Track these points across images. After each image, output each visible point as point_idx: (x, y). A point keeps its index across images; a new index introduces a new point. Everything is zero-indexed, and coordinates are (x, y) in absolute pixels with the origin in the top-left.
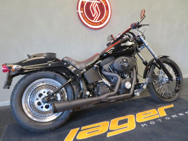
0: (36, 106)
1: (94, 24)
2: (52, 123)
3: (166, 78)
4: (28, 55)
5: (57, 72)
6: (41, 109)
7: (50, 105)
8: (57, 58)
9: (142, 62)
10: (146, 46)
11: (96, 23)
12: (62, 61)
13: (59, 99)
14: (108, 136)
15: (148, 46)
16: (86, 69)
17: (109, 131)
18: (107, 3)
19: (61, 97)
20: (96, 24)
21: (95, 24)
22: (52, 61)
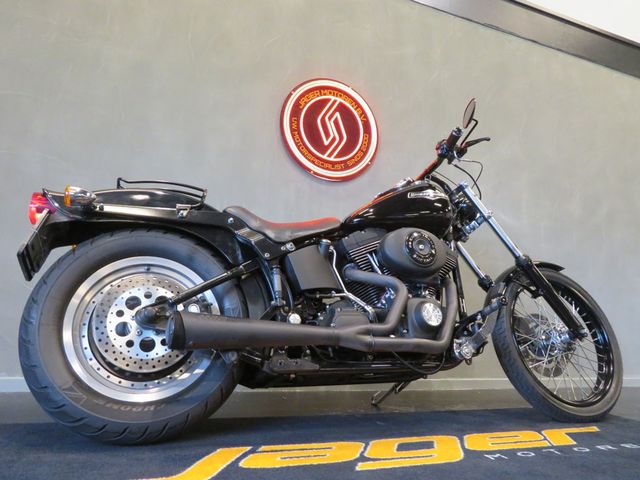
0: (110, 334)
1: (326, 165)
2: (152, 408)
3: (561, 333)
6: (124, 350)
7: (158, 339)
9: (476, 280)
10: (486, 220)
11: (333, 164)
12: (222, 214)
14: (358, 468)
15: (490, 217)
16: (293, 242)
17: (363, 459)
18: (366, 117)
20: (333, 166)
21: (330, 166)
22: (190, 206)
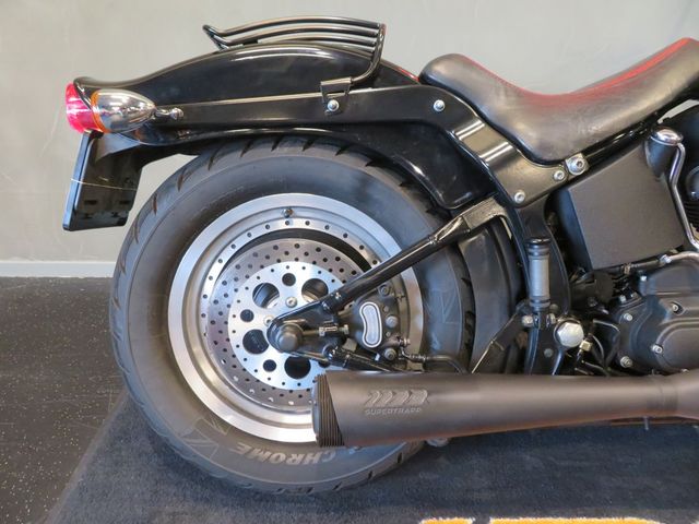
4: (206, 28)
5: (377, 160)
6: (262, 375)
8: (384, 56)
12: (420, 85)
13: (372, 335)
16: (585, 152)
19: (385, 328)
22: (347, 80)
